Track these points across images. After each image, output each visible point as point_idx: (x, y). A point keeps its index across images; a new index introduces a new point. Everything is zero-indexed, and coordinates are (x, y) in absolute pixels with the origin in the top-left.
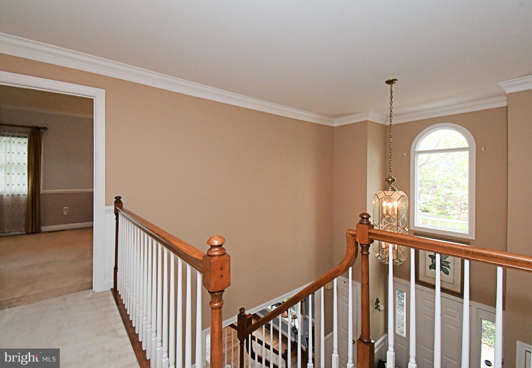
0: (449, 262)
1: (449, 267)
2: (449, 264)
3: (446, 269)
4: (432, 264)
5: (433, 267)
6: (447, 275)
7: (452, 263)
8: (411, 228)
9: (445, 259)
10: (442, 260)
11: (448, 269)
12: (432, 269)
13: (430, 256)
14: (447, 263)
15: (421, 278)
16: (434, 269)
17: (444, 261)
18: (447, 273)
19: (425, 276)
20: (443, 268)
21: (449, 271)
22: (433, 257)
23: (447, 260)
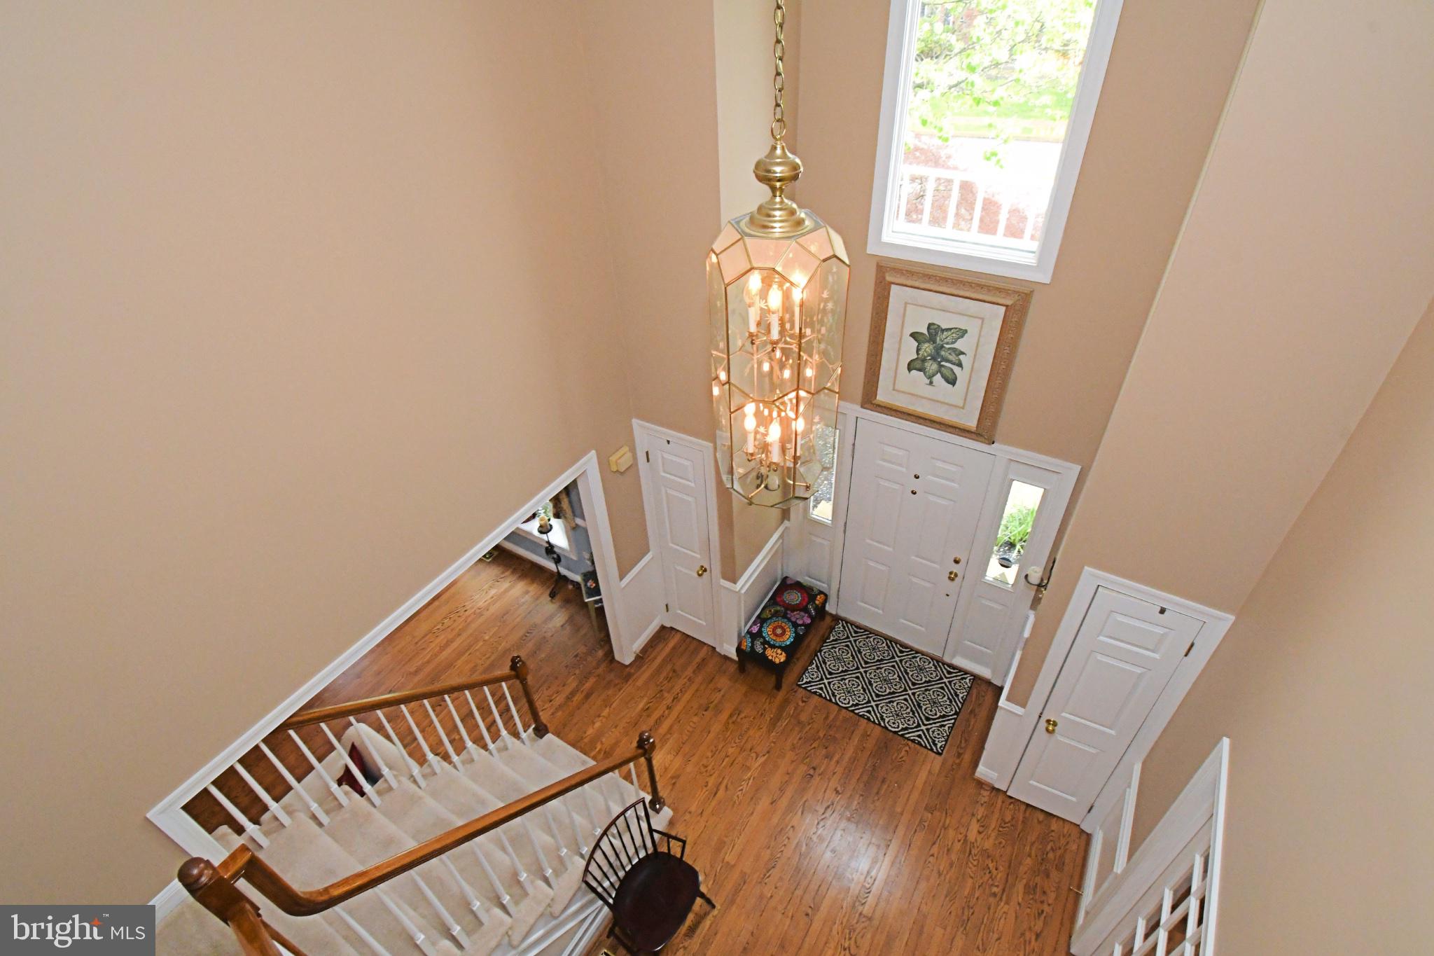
0: (962, 350)
1: (960, 365)
2: (961, 357)
3: (952, 370)
4: (915, 356)
5: (918, 366)
6: (951, 386)
7: (970, 353)
8: (871, 249)
9: (953, 343)
10: (945, 345)
11: (956, 369)
12: (914, 372)
13: (913, 335)
14: (958, 355)
15: (881, 397)
16: (920, 370)
17: (950, 348)
18: (952, 381)
19: (894, 390)
20: (943, 369)
21: (957, 375)
22: (920, 338)
23: (959, 345)
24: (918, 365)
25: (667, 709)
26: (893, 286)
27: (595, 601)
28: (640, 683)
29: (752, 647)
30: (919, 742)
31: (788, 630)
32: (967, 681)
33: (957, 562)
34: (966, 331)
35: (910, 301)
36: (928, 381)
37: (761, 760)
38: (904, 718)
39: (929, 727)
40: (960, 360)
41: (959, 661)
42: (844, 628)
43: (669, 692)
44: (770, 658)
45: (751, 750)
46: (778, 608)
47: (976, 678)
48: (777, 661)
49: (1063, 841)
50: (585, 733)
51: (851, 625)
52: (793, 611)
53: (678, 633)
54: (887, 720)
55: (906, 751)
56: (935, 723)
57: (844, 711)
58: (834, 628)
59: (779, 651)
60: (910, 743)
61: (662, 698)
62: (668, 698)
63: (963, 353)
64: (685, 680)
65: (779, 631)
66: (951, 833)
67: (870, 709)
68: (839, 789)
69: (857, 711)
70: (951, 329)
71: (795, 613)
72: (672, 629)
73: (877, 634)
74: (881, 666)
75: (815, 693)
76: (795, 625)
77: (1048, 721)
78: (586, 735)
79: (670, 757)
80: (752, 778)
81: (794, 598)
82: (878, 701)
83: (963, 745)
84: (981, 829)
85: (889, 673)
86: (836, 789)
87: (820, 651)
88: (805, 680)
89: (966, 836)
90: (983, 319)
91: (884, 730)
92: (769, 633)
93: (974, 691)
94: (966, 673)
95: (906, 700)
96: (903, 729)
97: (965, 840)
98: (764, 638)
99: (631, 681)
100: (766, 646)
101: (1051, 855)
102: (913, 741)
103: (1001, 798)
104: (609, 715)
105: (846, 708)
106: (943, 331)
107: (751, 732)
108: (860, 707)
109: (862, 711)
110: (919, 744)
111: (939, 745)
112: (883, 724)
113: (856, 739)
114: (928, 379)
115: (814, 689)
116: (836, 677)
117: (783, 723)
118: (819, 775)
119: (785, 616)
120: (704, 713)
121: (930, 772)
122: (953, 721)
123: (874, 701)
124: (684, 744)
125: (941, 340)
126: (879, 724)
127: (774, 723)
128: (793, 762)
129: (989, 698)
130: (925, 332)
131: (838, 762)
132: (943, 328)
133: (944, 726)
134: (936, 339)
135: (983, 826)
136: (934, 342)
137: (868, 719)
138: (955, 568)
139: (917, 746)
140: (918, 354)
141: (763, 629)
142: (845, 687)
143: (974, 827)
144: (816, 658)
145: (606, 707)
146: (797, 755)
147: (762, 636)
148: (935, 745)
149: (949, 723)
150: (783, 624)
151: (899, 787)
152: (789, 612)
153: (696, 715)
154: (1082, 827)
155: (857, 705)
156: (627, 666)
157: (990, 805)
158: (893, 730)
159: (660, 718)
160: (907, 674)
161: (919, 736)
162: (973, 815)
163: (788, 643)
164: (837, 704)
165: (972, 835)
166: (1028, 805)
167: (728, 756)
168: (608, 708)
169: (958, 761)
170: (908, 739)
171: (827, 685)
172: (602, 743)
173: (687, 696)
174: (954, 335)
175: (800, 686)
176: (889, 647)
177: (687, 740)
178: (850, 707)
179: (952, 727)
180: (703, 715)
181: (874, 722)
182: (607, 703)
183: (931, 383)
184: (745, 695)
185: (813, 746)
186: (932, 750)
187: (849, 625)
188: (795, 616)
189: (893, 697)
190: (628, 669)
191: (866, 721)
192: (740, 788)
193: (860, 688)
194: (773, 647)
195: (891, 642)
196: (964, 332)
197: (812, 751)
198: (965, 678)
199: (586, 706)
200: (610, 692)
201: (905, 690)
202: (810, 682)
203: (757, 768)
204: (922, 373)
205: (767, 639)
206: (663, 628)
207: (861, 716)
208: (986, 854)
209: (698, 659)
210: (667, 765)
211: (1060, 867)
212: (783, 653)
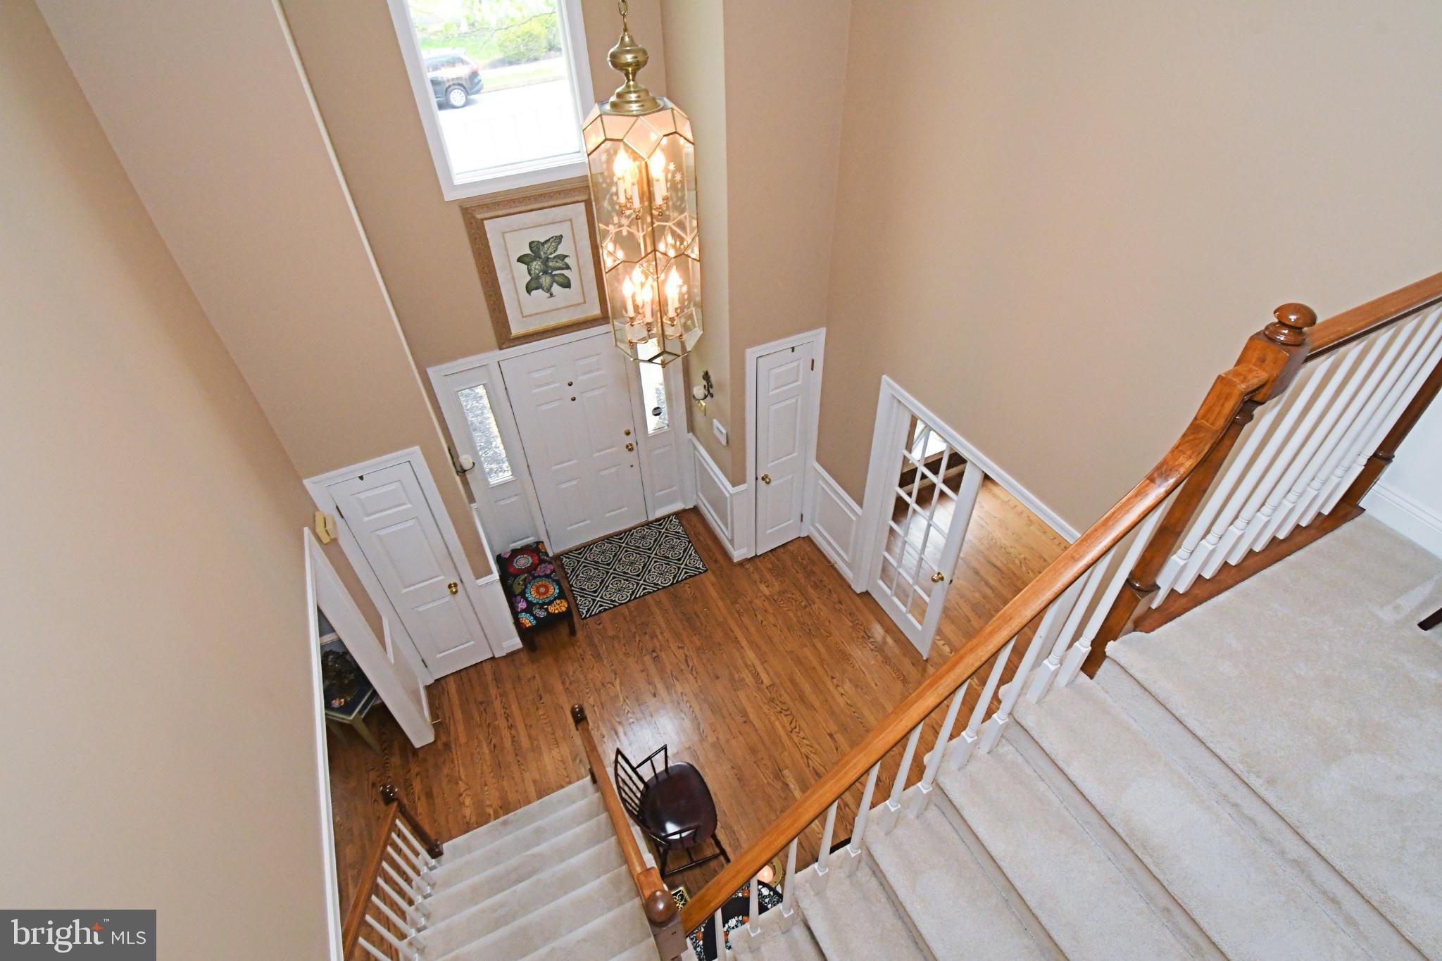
0: (565, 254)
1: (568, 267)
2: (567, 260)
3: (563, 275)
4: (529, 278)
5: (535, 286)
6: (568, 289)
7: (573, 253)
8: (448, 197)
9: (555, 251)
10: (550, 256)
11: (566, 272)
12: (534, 292)
13: (520, 260)
14: (563, 260)
15: (516, 330)
16: (537, 288)
17: (554, 257)
18: (566, 284)
19: (523, 317)
20: (556, 278)
21: (570, 277)
22: (527, 260)
23: (561, 251)
24: (533, 284)
25: (511, 729)
26: (485, 222)
27: (358, 712)
28: (463, 739)
29: (536, 618)
30: (690, 576)
31: (547, 583)
32: (674, 520)
33: (628, 433)
34: (561, 236)
35: (507, 230)
36: (548, 295)
37: (617, 683)
38: (667, 572)
39: (685, 563)
40: (567, 264)
41: (660, 513)
42: (569, 558)
43: (497, 719)
44: (556, 612)
45: (603, 684)
46: (523, 577)
47: (678, 514)
48: (564, 609)
49: (802, 552)
50: (465, 817)
51: (571, 552)
52: (535, 569)
53: (447, 679)
54: (659, 583)
55: (689, 587)
56: (685, 558)
57: (630, 604)
58: (563, 564)
59: (558, 601)
60: (685, 581)
61: (497, 728)
62: (502, 723)
63: (567, 256)
64: (499, 698)
65: (542, 590)
66: (757, 602)
67: (643, 586)
68: (680, 645)
69: (638, 596)
70: (549, 240)
71: (538, 569)
72: (437, 680)
73: (594, 542)
74: (620, 557)
75: (600, 612)
76: (547, 576)
77: (763, 479)
78: (468, 818)
79: (555, 752)
80: (626, 699)
81: (523, 562)
82: (642, 577)
83: (711, 555)
84: (766, 584)
85: (629, 557)
86: (679, 648)
87: (572, 586)
88: (584, 611)
89: (764, 595)
90: (571, 220)
91: (664, 589)
92: (537, 597)
93: (684, 522)
94: (669, 516)
95: (656, 562)
96: (674, 578)
97: (768, 599)
98: (537, 603)
99: (453, 746)
100: (545, 607)
101: (805, 562)
102: (686, 579)
103: (757, 560)
104: (467, 784)
105: (630, 600)
106: (543, 244)
107: (590, 676)
108: (636, 591)
109: (640, 593)
110: (691, 576)
111: (701, 566)
112: (661, 587)
113: (655, 610)
114: (548, 292)
115: (596, 610)
116: (601, 591)
117: (602, 649)
118: (661, 651)
119: (534, 578)
120: (542, 701)
121: (713, 585)
122: (692, 548)
123: (640, 580)
124: (553, 734)
125: (545, 253)
126: (659, 589)
127: (598, 657)
128: (637, 662)
129: (694, 519)
130: (528, 252)
131: (662, 633)
132: (542, 242)
133: (691, 554)
134: (540, 254)
135: (765, 582)
136: (540, 258)
137: (649, 593)
138: (629, 440)
139: (690, 579)
140: (530, 274)
141: (530, 599)
142: (614, 590)
143: (763, 587)
144: (574, 592)
145: (457, 783)
146: (634, 656)
147: (535, 604)
148: (699, 568)
149: (692, 551)
150: (540, 583)
151: (709, 609)
152: (533, 572)
153: (537, 709)
154: (802, 536)
155: (633, 592)
156: (435, 742)
157: (757, 569)
158: (669, 584)
159: (513, 741)
160: (639, 547)
161: (686, 573)
162: (755, 582)
163: (558, 591)
164: (621, 604)
165: (766, 591)
166: (771, 551)
167: (594, 706)
168: (460, 782)
169: (718, 565)
170: (682, 580)
171: (602, 600)
172: (490, 806)
173: (514, 707)
174: (553, 244)
175: (585, 618)
176: (611, 543)
177: (553, 729)
178: (631, 597)
179: (696, 551)
180: (543, 703)
181: (654, 591)
182: (454, 780)
183: (551, 295)
184: (556, 660)
185: (637, 641)
186: (700, 573)
187: (570, 554)
188: (540, 570)
189: (648, 568)
190: (439, 743)
191: (649, 596)
192: (626, 711)
193: (623, 581)
194: (550, 603)
195: (608, 539)
196: (559, 239)
197: (641, 644)
198: (672, 520)
199: (438, 801)
200: (446, 771)
201: (649, 557)
202: (589, 610)
203: (621, 689)
204: (540, 290)
205: (541, 602)
206: (429, 688)
207: (643, 596)
208: (781, 593)
209: (489, 677)
210: (560, 759)
211: (813, 562)
212: (562, 600)
